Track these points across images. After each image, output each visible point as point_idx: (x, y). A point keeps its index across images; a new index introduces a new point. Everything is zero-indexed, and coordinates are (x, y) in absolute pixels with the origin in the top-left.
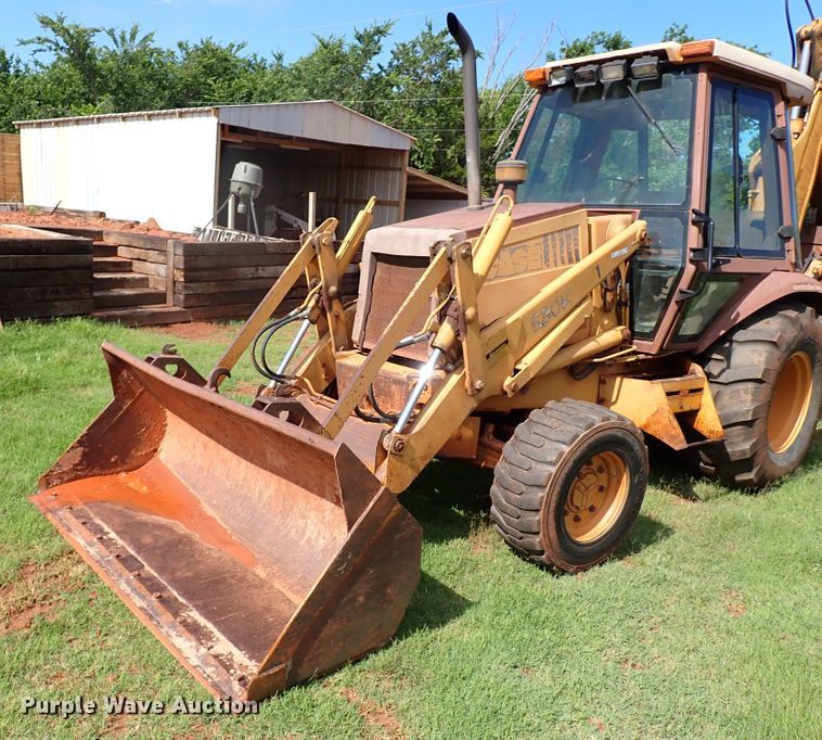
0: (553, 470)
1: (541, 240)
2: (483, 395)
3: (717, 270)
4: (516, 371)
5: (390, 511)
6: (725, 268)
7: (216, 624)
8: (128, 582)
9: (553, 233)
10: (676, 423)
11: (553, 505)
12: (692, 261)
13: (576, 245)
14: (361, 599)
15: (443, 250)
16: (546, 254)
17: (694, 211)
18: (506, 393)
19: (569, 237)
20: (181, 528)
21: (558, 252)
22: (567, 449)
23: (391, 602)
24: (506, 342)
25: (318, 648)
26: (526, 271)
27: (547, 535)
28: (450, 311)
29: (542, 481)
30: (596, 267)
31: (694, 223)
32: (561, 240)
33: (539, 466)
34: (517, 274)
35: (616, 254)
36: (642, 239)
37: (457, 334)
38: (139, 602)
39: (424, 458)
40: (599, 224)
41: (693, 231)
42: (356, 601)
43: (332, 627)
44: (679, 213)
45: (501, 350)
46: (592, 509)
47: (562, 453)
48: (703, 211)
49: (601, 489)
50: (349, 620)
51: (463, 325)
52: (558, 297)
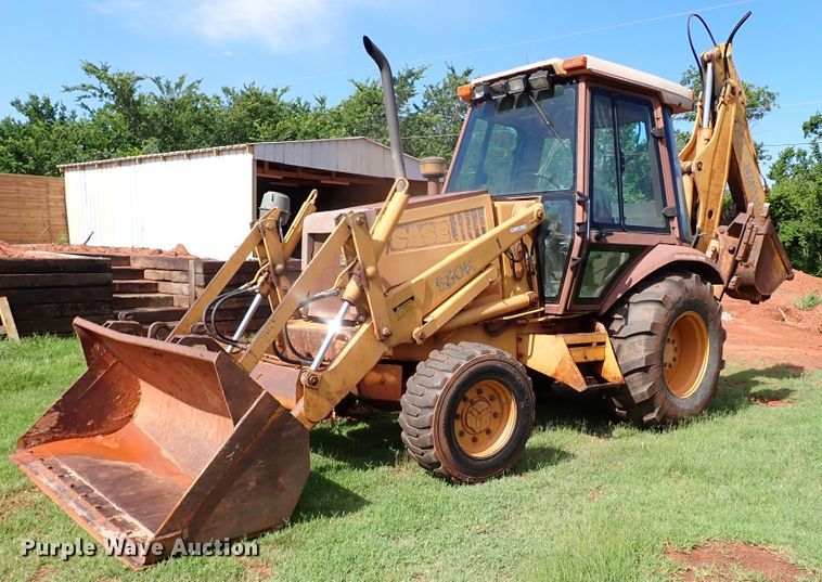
0: (439, 393)
1: (447, 218)
2: (394, 341)
3: (601, 242)
4: (424, 323)
5: (273, 413)
6: (611, 240)
7: (140, 520)
8: (76, 502)
9: (459, 213)
10: (576, 369)
11: (442, 422)
12: (579, 234)
13: (483, 223)
14: (253, 484)
15: (343, 219)
16: (454, 230)
17: (579, 194)
18: (415, 341)
19: (474, 217)
20: (137, 467)
21: (465, 229)
22: (450, 376)
23: (283, 489)
24: (412, 298)
25: (213, 522)
26: (435, 243)
27: (440, 448)
28: (355, 271)
29: (431, 402)
30: (497, 239)
31: (579, 203)
32: (468, 218)
33: (430, 391)
34: (426, 246)
35: (515, 229)
36: (539, 218)
37: (362, 290)
38: (80, 512)
39: (340, 392)
40: (503, 207)
41: (579, 209)
42: (248, 485)
43: (224, 506)
44: (568, 196)
45: (406, 304)
46: (488, 432)
47: (446, 379)
48: (586, 194)
49: (495, 415)
50: (242, 501)
51: (365, 281)
52: (462, 263)
